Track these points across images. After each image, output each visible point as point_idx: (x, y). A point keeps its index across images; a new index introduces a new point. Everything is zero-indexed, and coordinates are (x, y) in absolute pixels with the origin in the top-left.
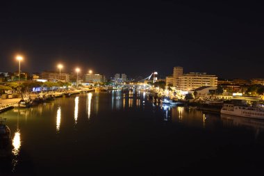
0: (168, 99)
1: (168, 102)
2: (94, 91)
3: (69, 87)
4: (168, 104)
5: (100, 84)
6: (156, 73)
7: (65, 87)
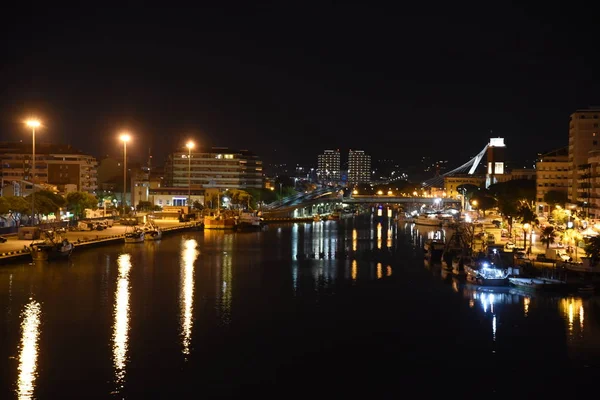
0: (504, 260)
1: (499, 274)
2: (201, 228)
3: (90, 214)
4: (501, 286)
5: (235, 200)
6: (498, 142)
7: (67, 216)
